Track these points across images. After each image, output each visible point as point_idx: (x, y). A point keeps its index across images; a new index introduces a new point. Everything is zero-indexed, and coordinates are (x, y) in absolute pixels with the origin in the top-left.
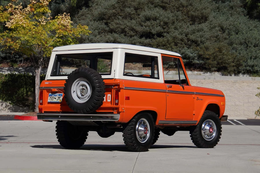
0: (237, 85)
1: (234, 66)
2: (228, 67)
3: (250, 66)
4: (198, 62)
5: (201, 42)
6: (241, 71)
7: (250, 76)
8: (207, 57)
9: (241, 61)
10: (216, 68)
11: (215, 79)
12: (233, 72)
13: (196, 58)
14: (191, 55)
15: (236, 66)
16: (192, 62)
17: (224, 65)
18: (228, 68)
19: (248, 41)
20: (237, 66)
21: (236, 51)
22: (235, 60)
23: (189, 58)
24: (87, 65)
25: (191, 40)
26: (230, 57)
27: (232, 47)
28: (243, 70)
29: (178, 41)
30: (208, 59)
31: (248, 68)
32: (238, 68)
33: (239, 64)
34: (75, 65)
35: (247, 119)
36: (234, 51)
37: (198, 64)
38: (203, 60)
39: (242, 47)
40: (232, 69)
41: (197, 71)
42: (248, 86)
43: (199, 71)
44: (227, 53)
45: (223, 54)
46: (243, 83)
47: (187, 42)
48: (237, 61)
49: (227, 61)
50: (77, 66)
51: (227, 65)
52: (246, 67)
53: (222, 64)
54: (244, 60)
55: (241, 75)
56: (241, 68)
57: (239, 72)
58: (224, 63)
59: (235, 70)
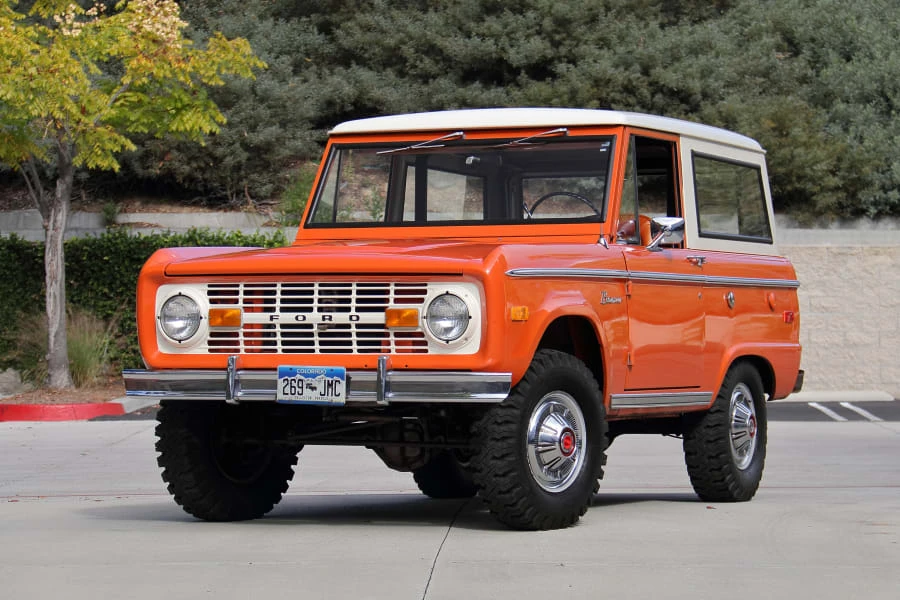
0: (852, 263)
1: (837, 189)
2: (814, 194)
5: (705, 96)
6: (865, 207)
9: (867, 169)
12: (837, 214)
15: (844, 188)
17: (797, 185)
18: (814, 198)
19: (891, 86)
20: (852, 189)
21: (846, 130)
22: (844, 165)
24: (252, 198)
25: (665, 90)
26: (821, 154)
27: (828, 112)
28: (875, 204)
29: (612, 95)
31: (894, 195)
32: (853, 195)
33: (859, 179)
34: (204, 199)
35: (892, 399)
36: (836, 129)
39: (870, 110)
40: (830, 199)
42: (893, 266)
44: (810, 137)
45: (796, 143)
46: (877, 254)
47: (649, 97)
48: (851, 168)
49: (808, 171)
50: (210, 200)
51: (809, 186)
52: (885, 193)
53: (790, 182)
54: (877, 162)
55: (864, 226)
56: (864, 196)
57: (859, 213)
58: (800, 178)
59: (841, 206)
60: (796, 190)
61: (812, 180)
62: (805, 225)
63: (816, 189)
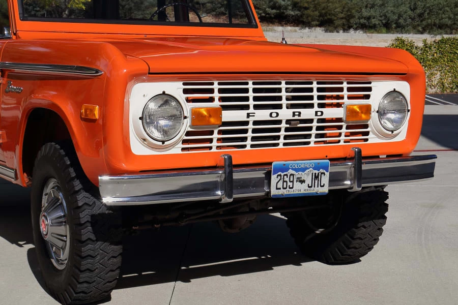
1: (342, 18)
2: (334, 20)
3: (365, 18)
4: (292, 13)
6: (352, 25)
7: (365, 32)
8: (306, 5)
9: (353, 11)
10: (318, 21)
11: (316, 37)
12: (342, 28)
13: (290, 8)
14: (283, 3)
15: (345, 18)
16: (283, 13)
17: (329, 17)
20: (348, 18)
22: (346, 9)
23: (279, 7)
26: (337, 5)
28: (356, 24)
30: (306, 8)
31: (362, 21)
32: (348, 21)
33: (351, 15)
37: (293, 16)
38: (299, 10)
40: (339, 22)
41: (291, 26)
43: (294, 26)
48: (347, 11)
49: (333, 12)
51: (333, 17)
52: (359, 20)
53: (326, 16)
54: (357, 9)
55: (352, 31)
56: (352, 21)
57: (350, 27)
58: (330, 15)
59: (344, 25)
60: (328, 19)
61: (334, 15)
62: (331, 31)
63: (336, 18)
